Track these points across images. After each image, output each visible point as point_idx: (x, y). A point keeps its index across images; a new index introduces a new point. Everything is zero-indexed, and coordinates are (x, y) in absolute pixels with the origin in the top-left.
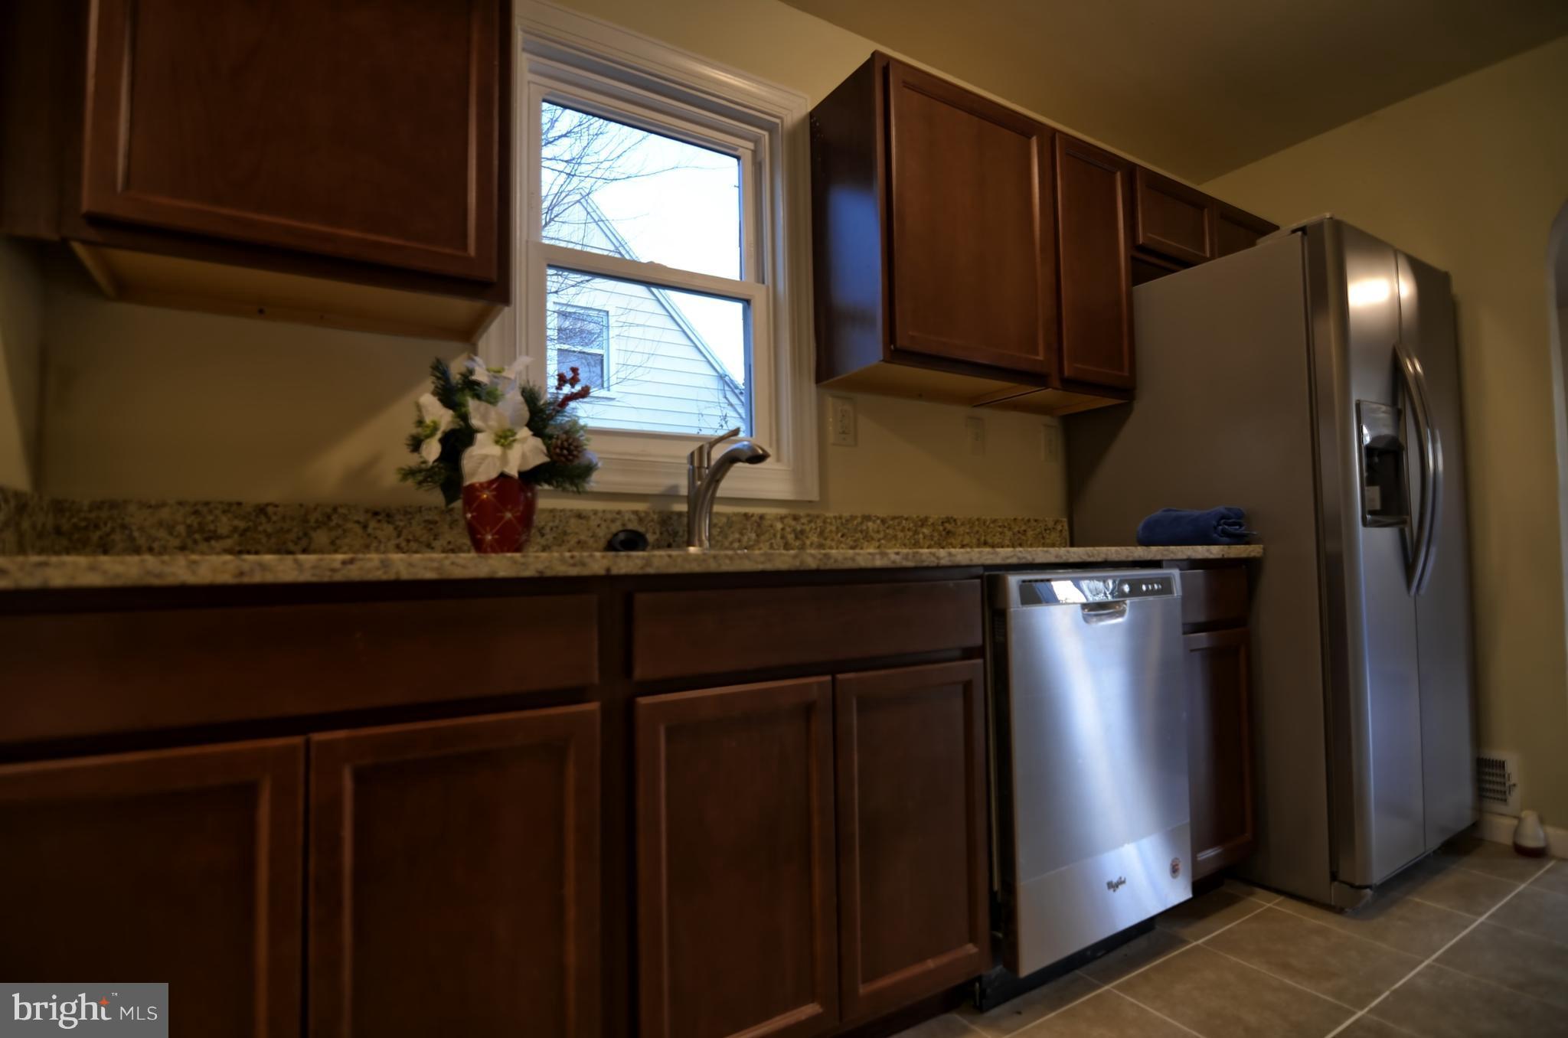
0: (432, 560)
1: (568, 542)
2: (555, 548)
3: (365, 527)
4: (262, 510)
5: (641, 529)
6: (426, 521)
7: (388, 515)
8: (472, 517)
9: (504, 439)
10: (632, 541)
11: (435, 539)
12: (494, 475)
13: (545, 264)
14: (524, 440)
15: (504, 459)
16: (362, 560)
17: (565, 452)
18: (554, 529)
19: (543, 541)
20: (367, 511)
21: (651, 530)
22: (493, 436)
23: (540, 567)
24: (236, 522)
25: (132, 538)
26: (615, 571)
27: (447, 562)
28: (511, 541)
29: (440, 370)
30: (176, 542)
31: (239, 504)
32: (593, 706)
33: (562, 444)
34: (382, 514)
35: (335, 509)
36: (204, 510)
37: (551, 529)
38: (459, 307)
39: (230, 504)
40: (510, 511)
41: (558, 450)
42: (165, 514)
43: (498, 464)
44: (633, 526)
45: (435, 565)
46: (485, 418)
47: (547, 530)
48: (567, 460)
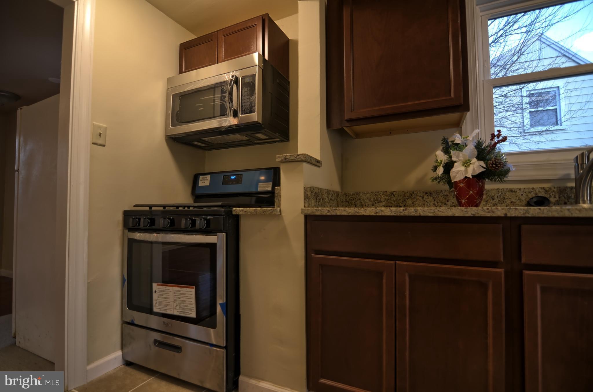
0: (431, 210)
1: (506, 202)
2: (499, 205)
3: (423, 198)
4: (392, 193)
5: (546, 196)
6: (444, 195)
7: (431, 194)
8: (457, 193)
9: (466, 163)
10: (541, 201)
11: (447, 202)
12: (462, 178)
13: (492, 87)
14: (474, 163)
15: (466, 171)
16: (409, 209)
17: (494, 165)
18: (499, 197)
19: (493, 202)
20: (423, 193)
21: (553, 196)
22: (462, 163)
23: (473, 213)
24: (386, 197)
25: (361, 202)
26: (509, 215)
27: (436, 210)
28: (473, 202)
29: (445, 141)
30: (371, 203)
31: (386, 192)
32: (501, 270)
33: (492, 162)
34: (429, 193)
35: (413, 192)
36: (377, 194)
37: (497, 197)
38: (453, 116)
39: (384, 192)
40: (472, 191)
41: (491, 165)
42: (368, 195)
43: (464, 173)
44: (543, 194)
45: (432, 211)
46: (458, 157)
47: (496, 197)
48: (495, 168)
